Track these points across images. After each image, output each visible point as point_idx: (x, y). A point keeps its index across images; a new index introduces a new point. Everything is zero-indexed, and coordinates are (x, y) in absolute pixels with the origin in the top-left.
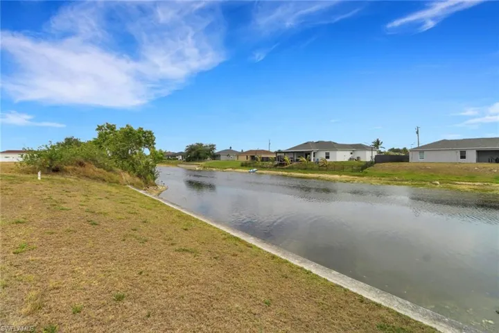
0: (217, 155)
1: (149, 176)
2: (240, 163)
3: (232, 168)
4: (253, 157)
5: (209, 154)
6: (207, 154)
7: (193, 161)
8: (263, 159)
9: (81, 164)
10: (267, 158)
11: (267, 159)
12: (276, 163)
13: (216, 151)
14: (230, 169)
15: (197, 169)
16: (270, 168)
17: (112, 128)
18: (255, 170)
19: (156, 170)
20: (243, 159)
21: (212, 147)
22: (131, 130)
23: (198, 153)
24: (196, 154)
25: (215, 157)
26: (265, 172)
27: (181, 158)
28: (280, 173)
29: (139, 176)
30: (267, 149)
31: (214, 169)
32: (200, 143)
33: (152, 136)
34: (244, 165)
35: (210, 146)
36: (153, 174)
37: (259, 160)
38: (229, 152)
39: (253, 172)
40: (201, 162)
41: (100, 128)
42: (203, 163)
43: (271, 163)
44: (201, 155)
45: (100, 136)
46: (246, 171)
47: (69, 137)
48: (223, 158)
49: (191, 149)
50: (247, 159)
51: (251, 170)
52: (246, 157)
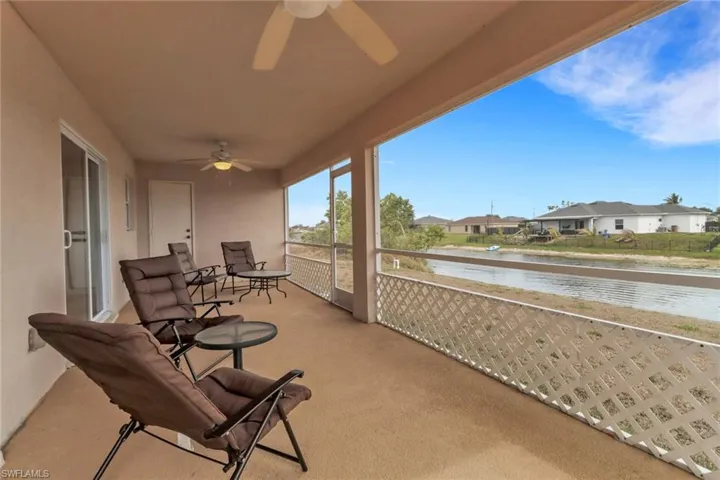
2: (460, 238)
3: (455, 245)
4: (477, 229)
12: (528, 236)
14: (452, 246)
16: (522, 244)
18: (495, 247)
20: (462, 231)
26: (515, 250)
39: (496, 250)
43: (521, 237)
50: (466, 230)
51: (491, 248)
52: (464, 228)
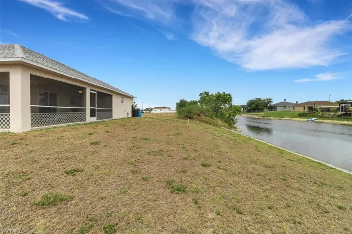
0: (274, 107)
1: (231, 122)
2: (297, 114)
3: (289, 117)
4: (311, 108)
5: (266, 106)
6: (264, 106)
7: (253, 111)
8: (323, 110)
9: (199, 115)
10: (328, 108)
11: (328, 110)
12: (340, 113)
13: (272, 104)
14: (288, 118)
15: (257, 117)
16: (332, 118)
17: (207, 93)
18: (313, 119)
19: (235, 118)
20: (300, 110)
21: (270, 101)
22: (220, 94)
23: (257, 106)
24: (255, 107)
25: (273, 108)
26: (326, 121)
27: (242, 109)
28: (345, 122)
29: (225, 121)
30: (328, 101)
31: (272, 118)
32: (259, 98)
33: (230, 97)
34: (301, 115)
35: (267, 100)
36: (233, 120)
37: (319, 110)
38: (285, 104)
39: (313, 121)
40: (259, 112)
41: (201, 94)
42: (262, 113)
43: (333, 113)
44: (260, 107)
45: (202, 99)
46: (305, 120)
47: (182, 99)
48: (279, 109)
49: (251, 103)
50: (304, 109)
51: (310, 120)
52: (303, 108)
